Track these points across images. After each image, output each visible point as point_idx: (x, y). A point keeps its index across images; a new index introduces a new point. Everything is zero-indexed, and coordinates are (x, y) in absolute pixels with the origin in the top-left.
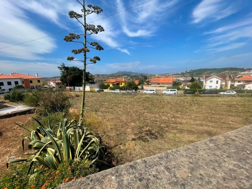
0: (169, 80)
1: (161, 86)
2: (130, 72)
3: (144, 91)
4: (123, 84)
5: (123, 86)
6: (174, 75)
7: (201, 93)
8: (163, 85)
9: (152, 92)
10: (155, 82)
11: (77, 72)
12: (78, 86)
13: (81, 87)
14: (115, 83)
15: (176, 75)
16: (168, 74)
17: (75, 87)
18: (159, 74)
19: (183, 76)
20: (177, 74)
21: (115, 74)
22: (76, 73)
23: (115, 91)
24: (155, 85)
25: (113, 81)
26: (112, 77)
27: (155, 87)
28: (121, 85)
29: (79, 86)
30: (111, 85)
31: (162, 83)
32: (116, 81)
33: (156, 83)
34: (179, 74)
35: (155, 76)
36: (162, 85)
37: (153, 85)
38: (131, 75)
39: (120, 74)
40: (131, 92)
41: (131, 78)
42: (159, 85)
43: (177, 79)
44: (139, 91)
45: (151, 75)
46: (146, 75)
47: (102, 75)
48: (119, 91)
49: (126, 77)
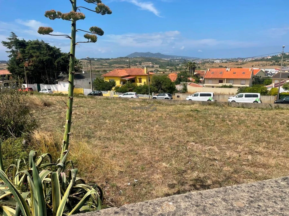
0: (244, 73)
1: (225, 87)
2: (159, 54)
3: (189, 96)
4: (144, 81)
5: (142, 84)
6: (256, 60)
8: (231, 84)
9: (206, 99)
10: (214, 77)
11: (45, 52)
12: (47, 83)
13: (53, 85)
14: (127, 79)
15: (260, 62)
16: (242, 59)
17: (41, 85)
18: (222, 60)
19: (276, 63)
20: (262, 60)
21: (127, 58)
22: (42, 55)
23: (127, 94)
24: (212, 83)
25: (123, 73)
26: (120, 65)
27: (213, 87)
28: (140, 82)
29: (50, 84)
30: (118, 83)
31: (228, 80)
32: (128, 74)
33: (216, 79)
34: (267, 60)
35: (213, 62)
36: (228, 84)
37: (208, 83)
38: (162, 61)
39: (136, 58)
40: (161, 98)
41: (160, 67)
42: (221, 84)
43: (261, 71)
44: (177, 96)
45: (205, 62)
46: (194, 60)
47: (97, 60)
48: (135, 95)
49: (151, 65)
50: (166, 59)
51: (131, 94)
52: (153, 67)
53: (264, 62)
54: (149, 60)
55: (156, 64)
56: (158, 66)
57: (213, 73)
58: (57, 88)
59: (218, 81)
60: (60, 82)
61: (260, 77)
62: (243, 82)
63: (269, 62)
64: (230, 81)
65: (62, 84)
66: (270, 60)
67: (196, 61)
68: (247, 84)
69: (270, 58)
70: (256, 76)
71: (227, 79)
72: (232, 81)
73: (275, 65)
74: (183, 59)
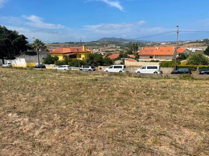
1: (153, 61)
2: (121, 39)
4: (83, 56)
6: (192, 43)
7: (203, 72)
8: (158, 59)
11: (5, 34)
13: (13, 60)
15: (195, 44)
16: (182, 42)
17: (5, 60)
18: (167, 42)
19: (206, 45)
20: (197, 42)
21: (97, 42)
22: (2, 37)
23: (62, 67)
24: (145, 59)
27: (145, 62)
29: (11, 59)
30: (61, 58)
31: (157, 56)
33: (147, 55)
34: (200, 42)
35: (159, 44)
36: (155, 60)
37: (142, 59)
38: (123, 44)
39: (104, 41)
40: (86, 69)
41: (121, 48)
42: (150, 60)
43: (187, 49)
44: (100, 68)
45: (154, 44)
46: (146, 43)
47: (76, 43)
48: (67, 67)
49: (114, 46)
50: (126, 42)
51: (65, 67)
52: (115, 48)
53: (198, 44)
54: (113, 43)
55: (118, 46)
56: (119, 47)
57: (146, 51)
58: (16, 63)
59: (149, 57)
60: (17, 58)
61: (186, 54)
62: (168, 58)
63: (201, 44)
64: (158, 57)
65: (18, 60)
66: (202, 42)
67: (148, 43)
68: (171, 59)
69: (203, 40)
70: (182, 53)
71: (155, 55)
72: (160, 57)
73: (205, 46)
74: (138, 42)
